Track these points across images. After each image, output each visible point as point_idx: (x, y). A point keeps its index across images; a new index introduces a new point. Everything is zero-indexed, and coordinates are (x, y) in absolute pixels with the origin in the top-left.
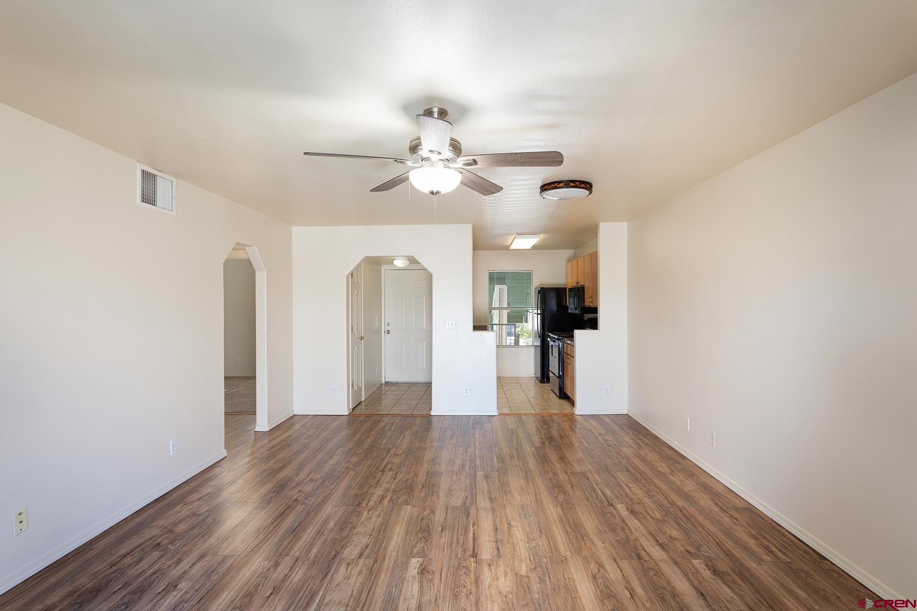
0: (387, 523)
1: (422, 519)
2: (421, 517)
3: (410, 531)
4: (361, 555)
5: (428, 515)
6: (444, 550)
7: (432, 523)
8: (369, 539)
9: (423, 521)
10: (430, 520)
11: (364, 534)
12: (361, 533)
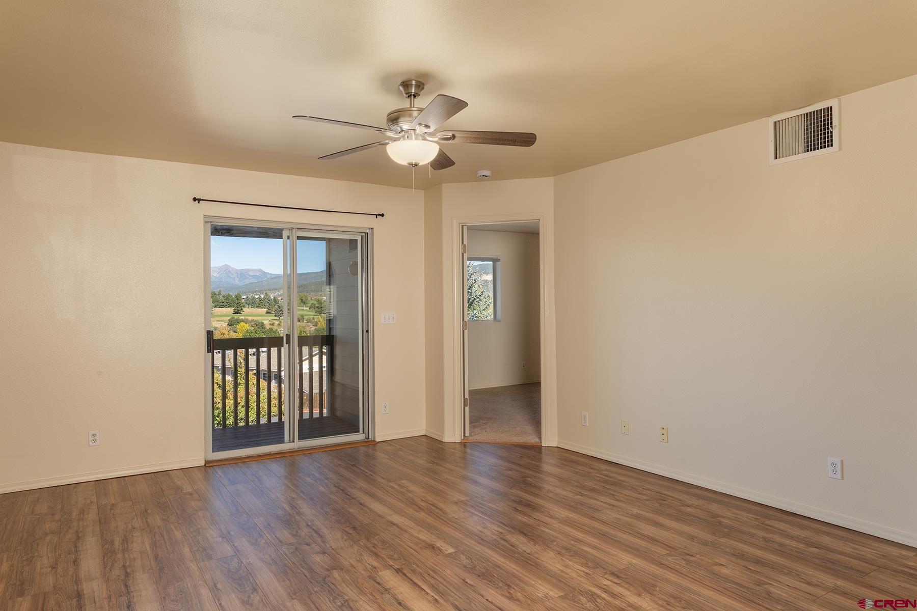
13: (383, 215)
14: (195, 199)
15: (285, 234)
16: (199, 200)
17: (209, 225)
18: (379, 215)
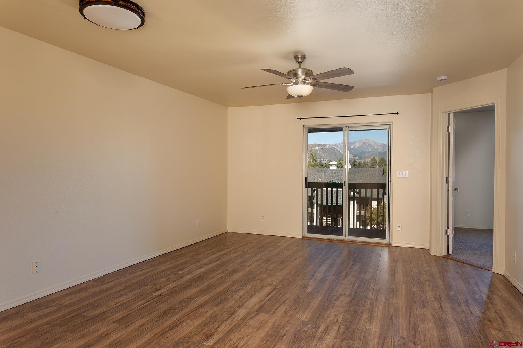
0: (322, 310)
1: (296, 309)
2: (296, 311)
3: (307, 303)
4: (339, 297)
5: (290, 311)
6: (291, 292)
7: (290, 306)
8: (335, 303)
9: (296, 307)
10: (290, 307)
11: (338, 306)
12: (340, 307)
13: (398, 113)
14: (298, 119)
15: (344, 129)
16: (301, 119)
17: (307, 129)
18: (396, 113)
